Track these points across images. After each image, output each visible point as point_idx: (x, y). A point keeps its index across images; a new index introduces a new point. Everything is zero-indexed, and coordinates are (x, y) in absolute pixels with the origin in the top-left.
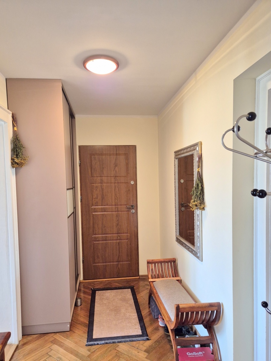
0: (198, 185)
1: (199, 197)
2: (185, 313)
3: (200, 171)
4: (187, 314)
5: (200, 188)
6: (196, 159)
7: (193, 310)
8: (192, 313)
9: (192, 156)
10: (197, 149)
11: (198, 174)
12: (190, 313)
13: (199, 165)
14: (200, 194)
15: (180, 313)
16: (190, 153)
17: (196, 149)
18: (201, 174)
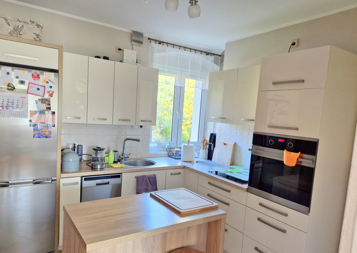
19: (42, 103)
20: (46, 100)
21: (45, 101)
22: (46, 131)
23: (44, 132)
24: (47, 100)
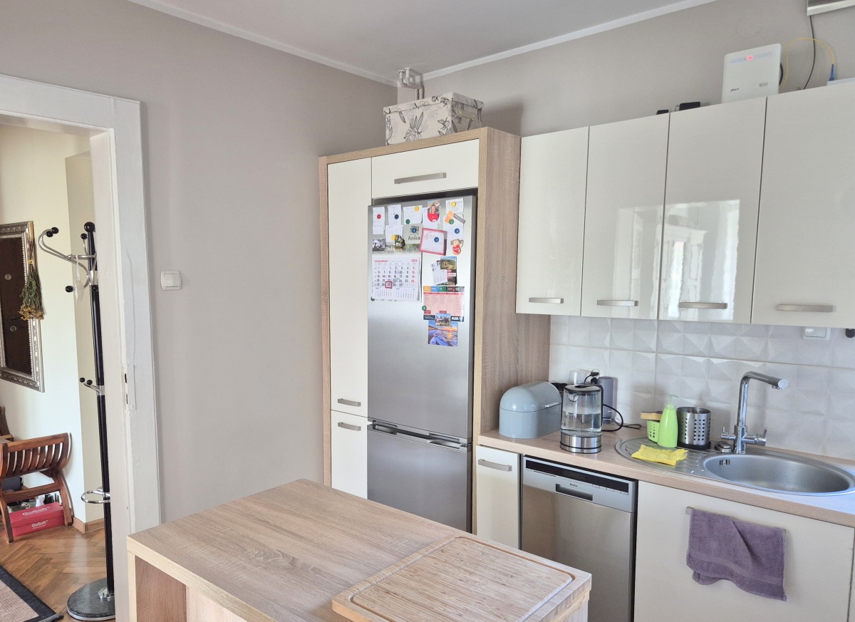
0: (31, 284)
1: (34, 302)
2: (16, 453)
3: (33, 263)
4: (20, 453)
5: (34, 287)
6: (26, 246)
7: (28, 447)
8: (27, 452)
9: (20, 240)
10: (27, 231)
11: (30, 268)
12: (24, 451)
13: (31, 255)
14: (35, 296)
15: (9, 454)
16: (17, 236)
17: (25, 231)
18: (34, 268)
19: (442, 268)
20: (448, 261)
21: (447, 263)
22: (449, 331)
23: (445, 332)
24: (450, 262)
